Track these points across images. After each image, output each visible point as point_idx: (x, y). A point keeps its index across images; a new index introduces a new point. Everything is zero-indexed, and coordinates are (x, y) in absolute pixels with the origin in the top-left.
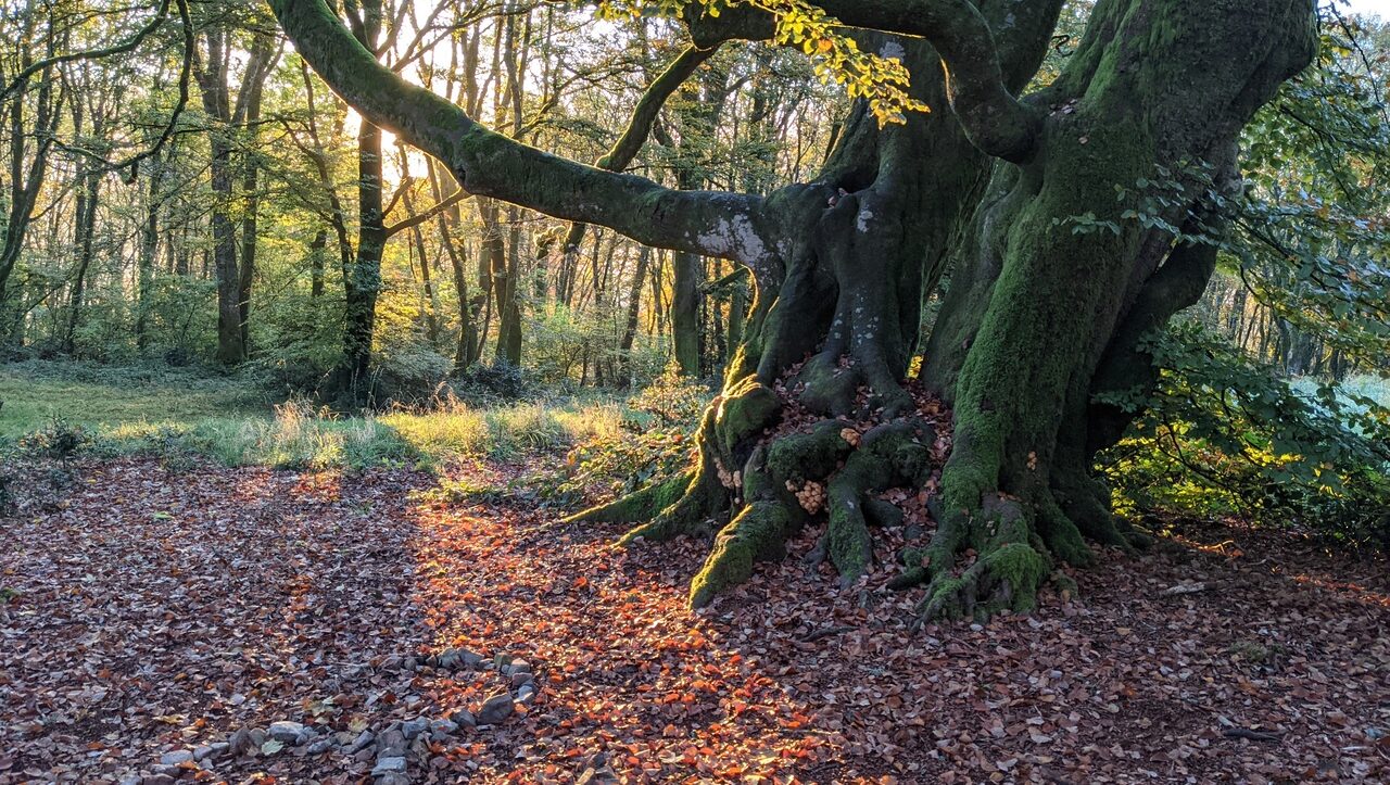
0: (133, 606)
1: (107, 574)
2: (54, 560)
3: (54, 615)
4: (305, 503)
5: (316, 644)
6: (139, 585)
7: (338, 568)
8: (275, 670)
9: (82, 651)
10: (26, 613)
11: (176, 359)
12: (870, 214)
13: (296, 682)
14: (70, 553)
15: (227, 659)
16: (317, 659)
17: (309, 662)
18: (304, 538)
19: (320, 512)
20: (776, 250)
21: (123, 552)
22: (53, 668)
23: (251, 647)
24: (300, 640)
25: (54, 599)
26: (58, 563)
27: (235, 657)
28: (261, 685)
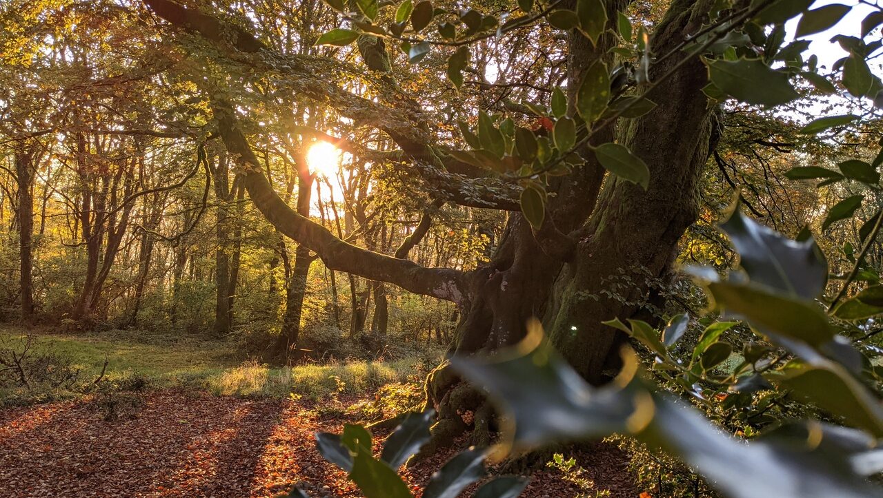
0: (171, 462)
1: (160, 448)
2: (137, 442)
3: (139, 465)
4: (251, 416)
5: (246, 478)
6: (174, 453)
7: (260, 447)
8: (228, 488)
9: (152, 479)
10: (127, 463)
11: (192, 329)
12: (507, 283)
13: (236, 492)
14: (144, 439)
15: (209, 483)
16: (245, 484)
17: (242, 485)
18: (248, 434)
19: (257, 421)
20: (467, 297)
21: (167, 439)
22: (140, 485)
23: (219, 479)
24: (239, 477)
25: (138, 458)
26: (139, 443)
27: (212, 483)
28: (222, 493)
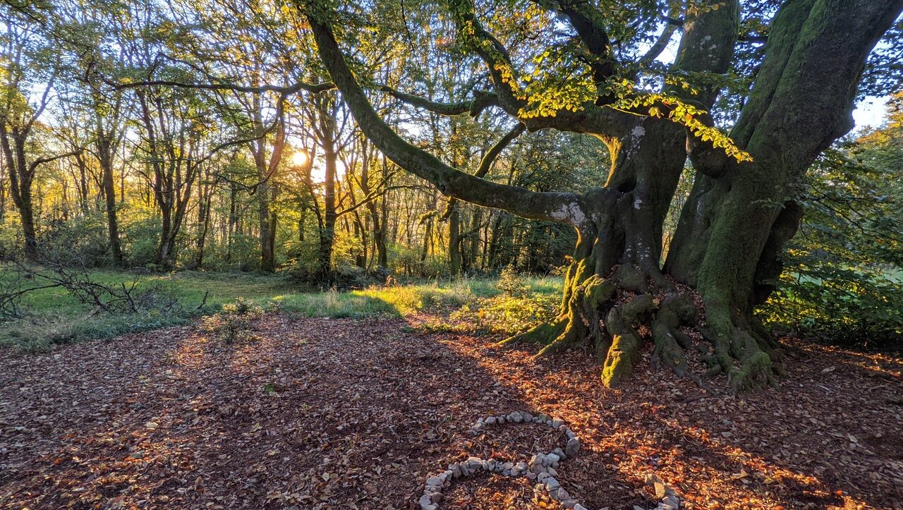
12: (641, 201)
20: (591, 218)
